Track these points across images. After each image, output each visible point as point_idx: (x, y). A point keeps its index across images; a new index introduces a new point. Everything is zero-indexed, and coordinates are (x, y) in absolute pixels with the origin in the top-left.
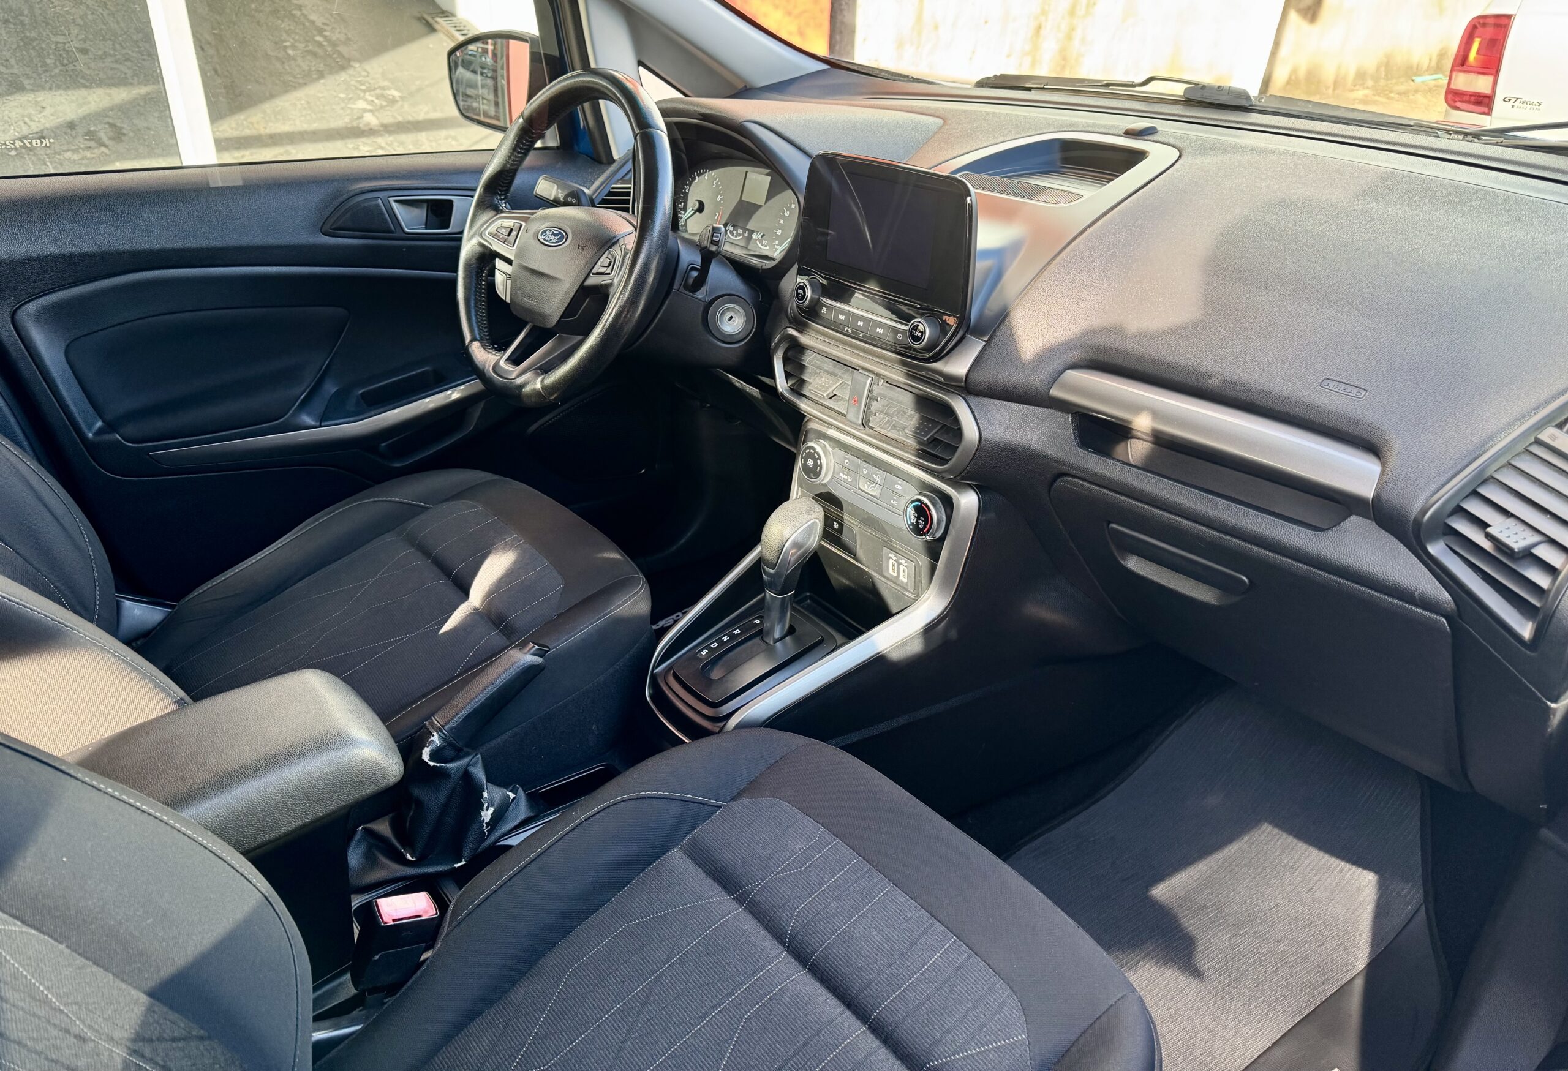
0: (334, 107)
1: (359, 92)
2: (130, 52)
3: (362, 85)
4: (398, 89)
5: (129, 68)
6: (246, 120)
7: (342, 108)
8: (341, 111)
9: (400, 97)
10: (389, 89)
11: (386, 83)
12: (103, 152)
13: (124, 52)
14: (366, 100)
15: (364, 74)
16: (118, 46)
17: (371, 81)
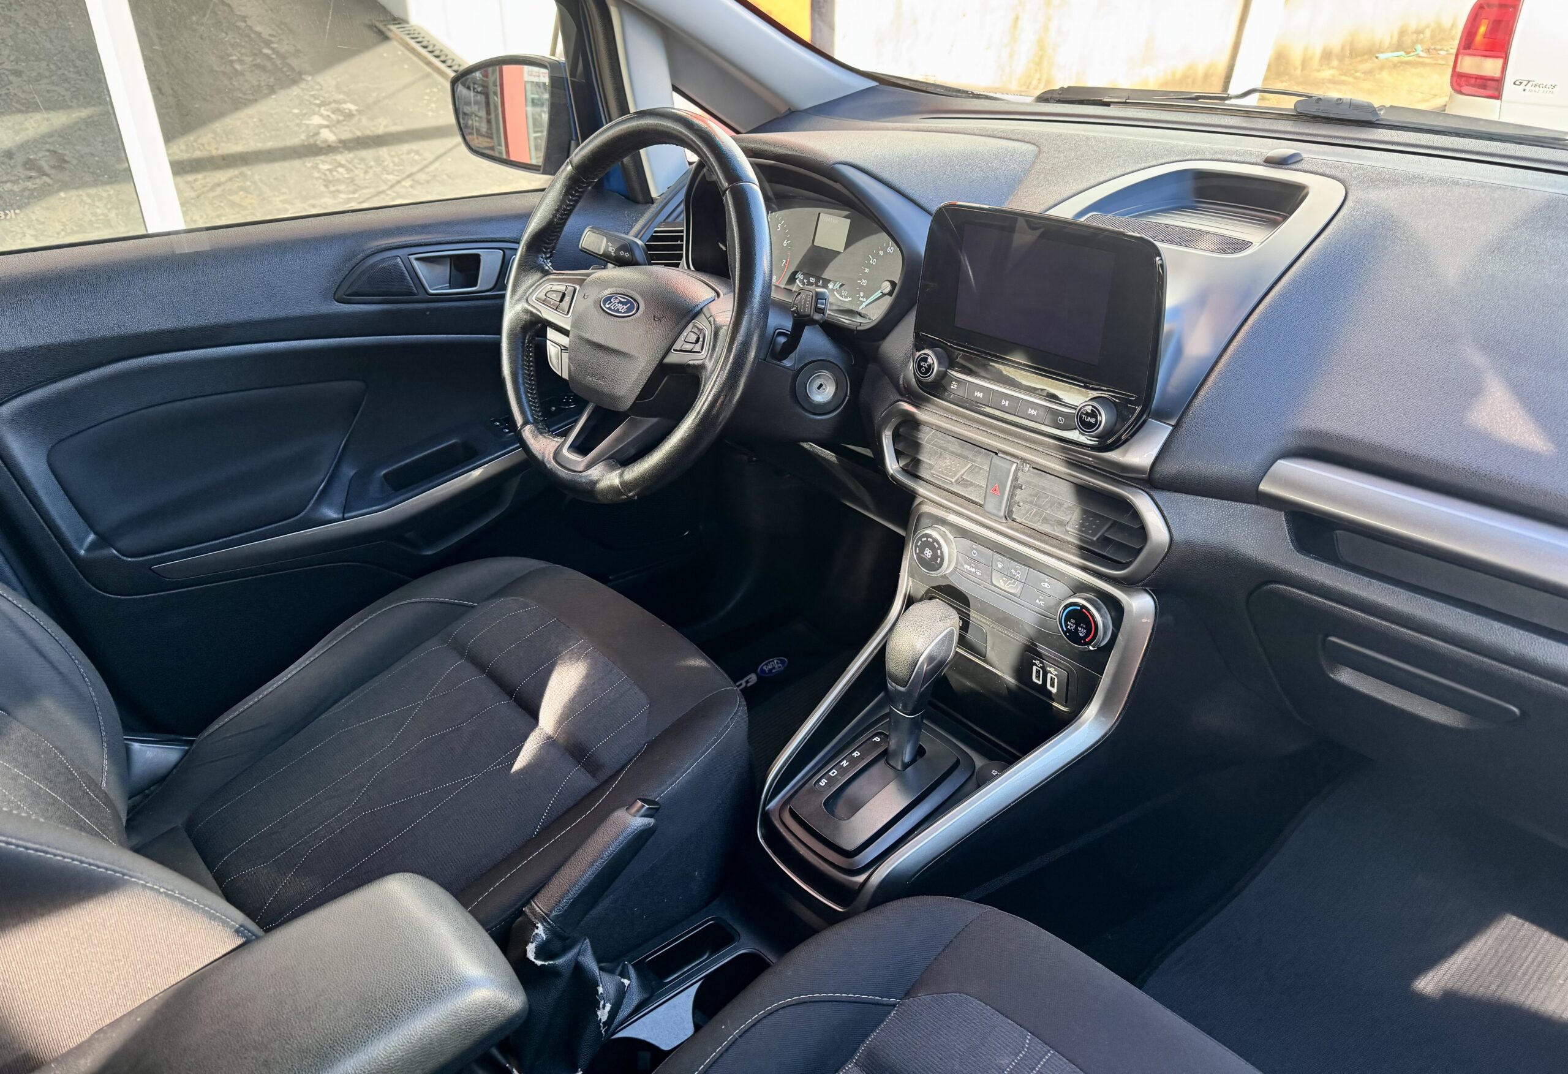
0: (288, 123)
1: (313, 107)
2: (66, 72)
3: (316, 99)
4: (356, 104)
5: (67, 90)
6: (195, 141)
7: (297, 125)
8: (296, 128)
9: (357, 110)
10: (345, 102)
11: (341, 96)
12: (45, 183)
13: (60, 72)
14: (321, 115)
15: (318, 87)
16: (52, 67)
17: (326, 95)
